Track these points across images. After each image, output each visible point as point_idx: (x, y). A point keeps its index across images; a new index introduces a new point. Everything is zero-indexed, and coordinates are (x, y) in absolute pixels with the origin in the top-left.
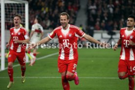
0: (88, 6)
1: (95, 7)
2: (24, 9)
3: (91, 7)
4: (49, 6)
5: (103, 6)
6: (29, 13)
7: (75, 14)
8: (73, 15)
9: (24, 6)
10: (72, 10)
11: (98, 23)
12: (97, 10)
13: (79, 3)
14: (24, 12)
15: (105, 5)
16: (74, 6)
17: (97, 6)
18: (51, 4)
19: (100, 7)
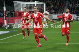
0: (69, 5)
1: (71, 5)
2: (44, 6)
3: (70, 5)
4: (53, 5)
5: (74, 5)
6: (46, 7)
7: (64, 8)
8: (63, 8)
9: (44, 5)
10: (62, 6)
11: (73, 11)
12: (72, 6)
13: (65, 4)
14: (44, 7)
15: (76, 4)
16: (63, 5)
17: (72, 5)
18: (54, 4)
19: (73, 5)
